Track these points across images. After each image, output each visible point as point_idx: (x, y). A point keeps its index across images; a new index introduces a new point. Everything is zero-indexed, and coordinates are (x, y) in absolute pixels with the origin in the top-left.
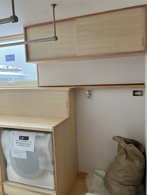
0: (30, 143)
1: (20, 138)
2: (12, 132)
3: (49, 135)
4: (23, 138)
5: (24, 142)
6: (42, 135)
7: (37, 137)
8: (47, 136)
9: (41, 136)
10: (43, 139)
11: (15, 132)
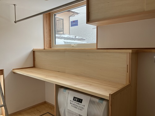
0: (83, 107)
1: (75, 98)
2: (67, 91)
3: (105, 103)
4: (77, 99)
5: (78, 105)
6: (97, 100)
7: (91, 102)
8: (102, 103)
9: (95, 102)
10: (97, 105)
11: (70, 92)
